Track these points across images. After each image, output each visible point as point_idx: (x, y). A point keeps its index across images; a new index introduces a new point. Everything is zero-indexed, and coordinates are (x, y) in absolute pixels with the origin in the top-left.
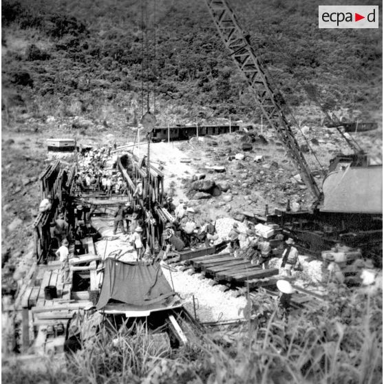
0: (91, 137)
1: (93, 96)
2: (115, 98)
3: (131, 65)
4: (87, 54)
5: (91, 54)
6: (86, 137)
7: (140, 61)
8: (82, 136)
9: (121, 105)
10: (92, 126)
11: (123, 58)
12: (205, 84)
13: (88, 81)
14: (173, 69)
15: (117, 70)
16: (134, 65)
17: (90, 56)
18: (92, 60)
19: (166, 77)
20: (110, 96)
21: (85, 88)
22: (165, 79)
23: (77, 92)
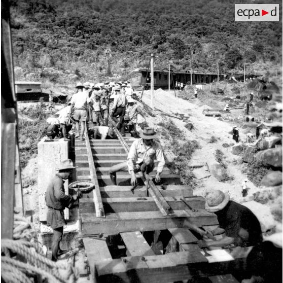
0: (64, 85)
1: (62, 53)
2: (82, 54)
3: (92, 34)
4: (55, 25)
5: (58, 25)
6: (57, 85)
7: (99, 31)
8: (52, 84)
9: (89, 61)
10: (62, 75)
11: (85, 28)
12: (159, 46)
13: (56, 41)
14: (128, 36)
15: (81, 37)
16: (94, 34)
17: (58, 27)
18: (59, 30)
19: (122, 43)
20: (78, 52)
21: (54, 46)
22: (121, 44)
23: (47, 49)
